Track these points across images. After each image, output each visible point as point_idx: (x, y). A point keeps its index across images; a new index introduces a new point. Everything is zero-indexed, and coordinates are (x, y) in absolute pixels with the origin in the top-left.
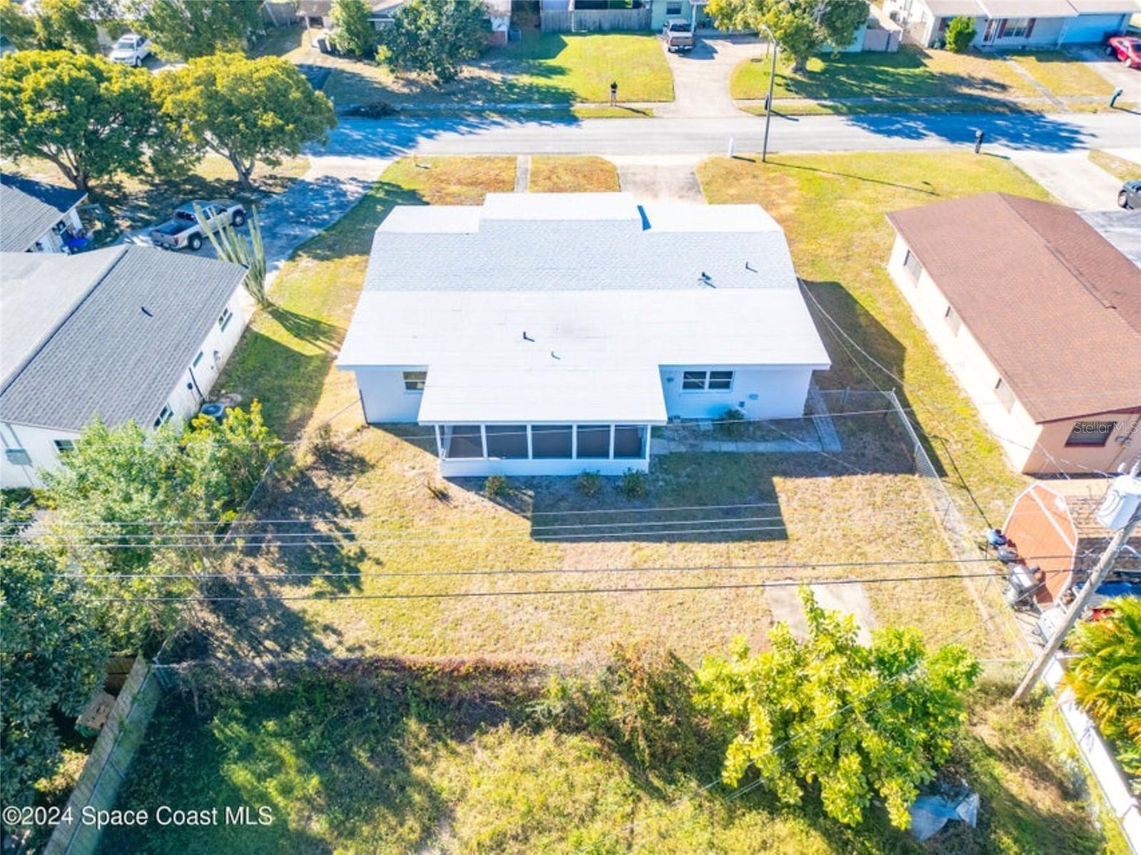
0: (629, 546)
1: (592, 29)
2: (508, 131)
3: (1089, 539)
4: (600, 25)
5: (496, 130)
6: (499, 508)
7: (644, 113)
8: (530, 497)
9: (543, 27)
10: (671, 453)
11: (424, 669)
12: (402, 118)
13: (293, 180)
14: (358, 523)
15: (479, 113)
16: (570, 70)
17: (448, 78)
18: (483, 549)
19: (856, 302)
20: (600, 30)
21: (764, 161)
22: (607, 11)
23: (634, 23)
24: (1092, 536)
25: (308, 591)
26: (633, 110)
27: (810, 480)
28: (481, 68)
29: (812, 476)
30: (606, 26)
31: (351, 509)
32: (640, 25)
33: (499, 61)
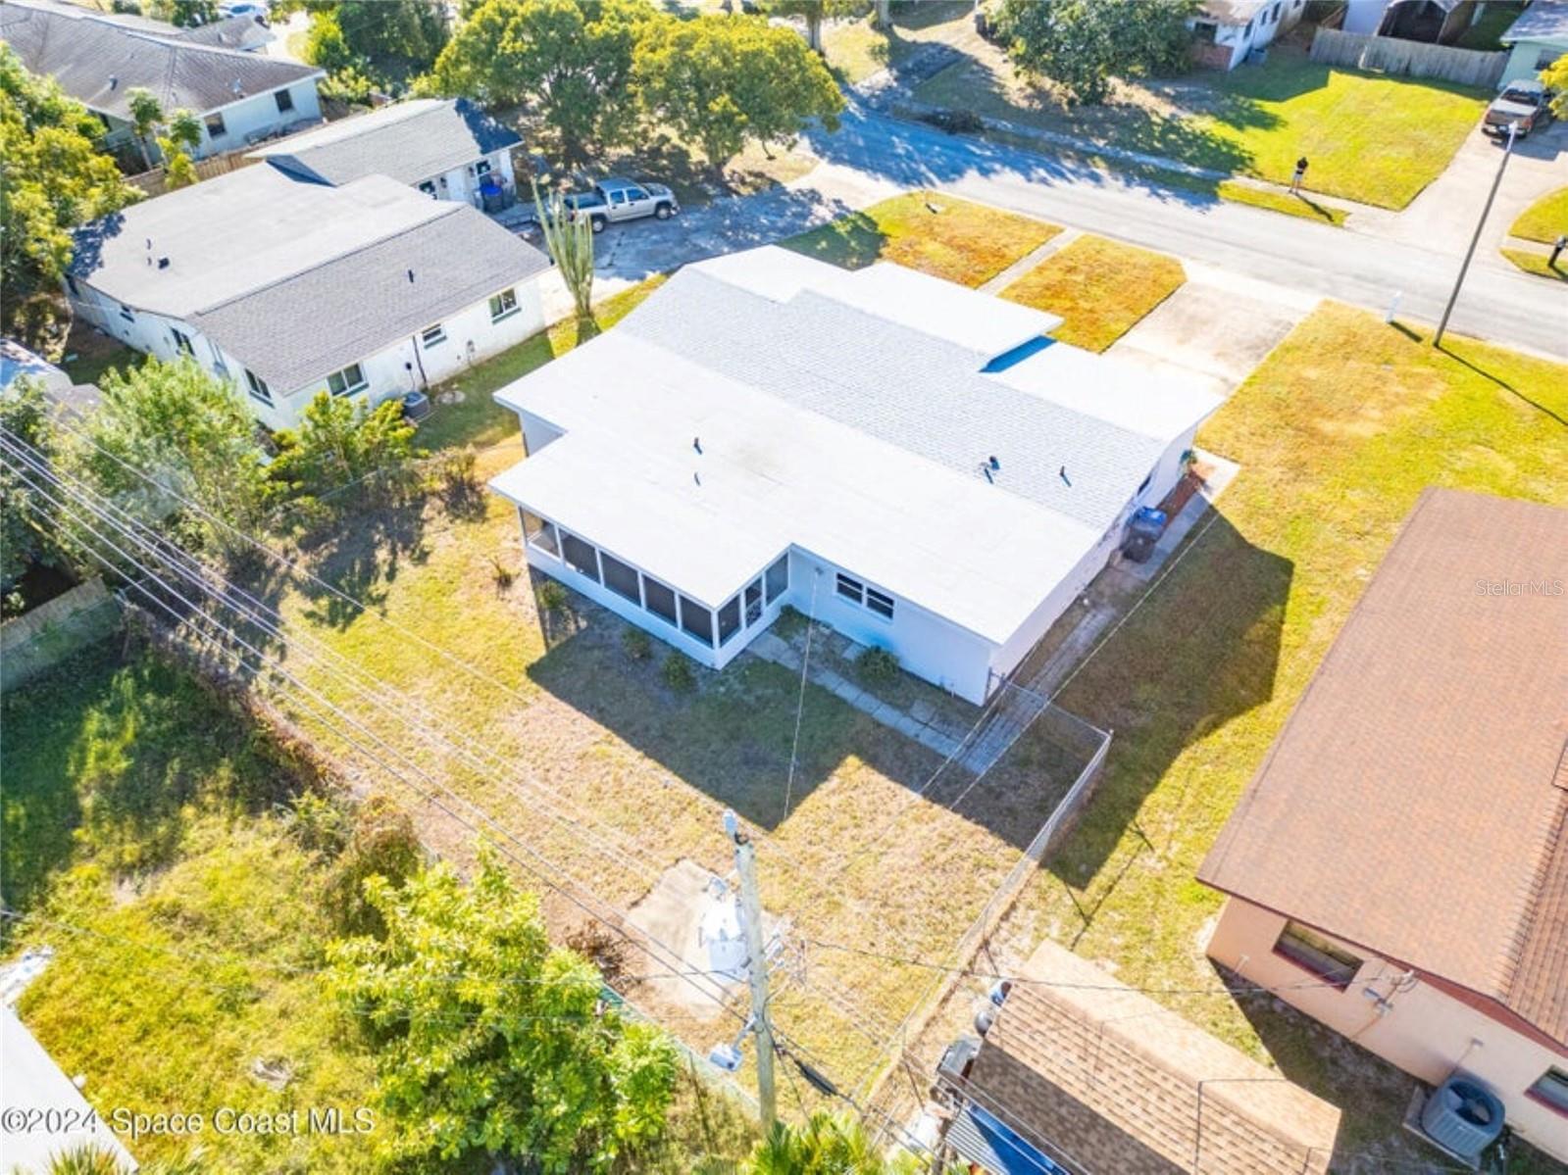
0: (603, 731)
1: (1392, 69)
2: (1099, 192)
3: (1001, 1050)
4: (1407, 69)
5: (1084, 187)
6: (537, 622)
7: (1329, 217)
8: (578, 628)
9: (1313, 52)
10: (775, 663)
11: (262, 722)
12: (982, 139)
13: (773, 183)
14: (411, 567)
15: (1084, 157)
16: (1285, 124)
17: (1095, 97)
18: (471, 654)
19: (1283, 599)
20: (1405, 75)
21: (1436, 345)
22: (1428, 47)
23: (1470, 75)
24: (1008, 1050)
25: (309, 606)
26: (1316, 207)
27: (893, 785)
28: (1158, 93)
29: (896, 780)
30: (1419, 69)
31: (421, 551)
32: (1479, 78)
33: (1193, 89)
